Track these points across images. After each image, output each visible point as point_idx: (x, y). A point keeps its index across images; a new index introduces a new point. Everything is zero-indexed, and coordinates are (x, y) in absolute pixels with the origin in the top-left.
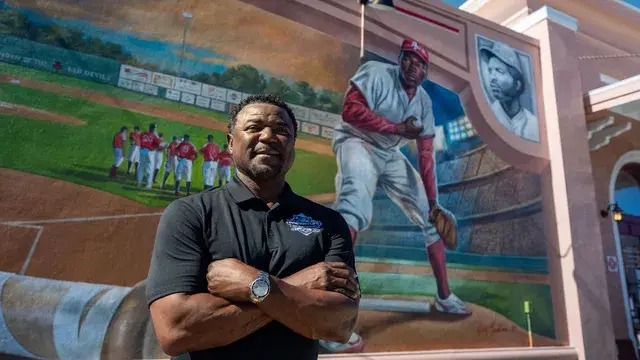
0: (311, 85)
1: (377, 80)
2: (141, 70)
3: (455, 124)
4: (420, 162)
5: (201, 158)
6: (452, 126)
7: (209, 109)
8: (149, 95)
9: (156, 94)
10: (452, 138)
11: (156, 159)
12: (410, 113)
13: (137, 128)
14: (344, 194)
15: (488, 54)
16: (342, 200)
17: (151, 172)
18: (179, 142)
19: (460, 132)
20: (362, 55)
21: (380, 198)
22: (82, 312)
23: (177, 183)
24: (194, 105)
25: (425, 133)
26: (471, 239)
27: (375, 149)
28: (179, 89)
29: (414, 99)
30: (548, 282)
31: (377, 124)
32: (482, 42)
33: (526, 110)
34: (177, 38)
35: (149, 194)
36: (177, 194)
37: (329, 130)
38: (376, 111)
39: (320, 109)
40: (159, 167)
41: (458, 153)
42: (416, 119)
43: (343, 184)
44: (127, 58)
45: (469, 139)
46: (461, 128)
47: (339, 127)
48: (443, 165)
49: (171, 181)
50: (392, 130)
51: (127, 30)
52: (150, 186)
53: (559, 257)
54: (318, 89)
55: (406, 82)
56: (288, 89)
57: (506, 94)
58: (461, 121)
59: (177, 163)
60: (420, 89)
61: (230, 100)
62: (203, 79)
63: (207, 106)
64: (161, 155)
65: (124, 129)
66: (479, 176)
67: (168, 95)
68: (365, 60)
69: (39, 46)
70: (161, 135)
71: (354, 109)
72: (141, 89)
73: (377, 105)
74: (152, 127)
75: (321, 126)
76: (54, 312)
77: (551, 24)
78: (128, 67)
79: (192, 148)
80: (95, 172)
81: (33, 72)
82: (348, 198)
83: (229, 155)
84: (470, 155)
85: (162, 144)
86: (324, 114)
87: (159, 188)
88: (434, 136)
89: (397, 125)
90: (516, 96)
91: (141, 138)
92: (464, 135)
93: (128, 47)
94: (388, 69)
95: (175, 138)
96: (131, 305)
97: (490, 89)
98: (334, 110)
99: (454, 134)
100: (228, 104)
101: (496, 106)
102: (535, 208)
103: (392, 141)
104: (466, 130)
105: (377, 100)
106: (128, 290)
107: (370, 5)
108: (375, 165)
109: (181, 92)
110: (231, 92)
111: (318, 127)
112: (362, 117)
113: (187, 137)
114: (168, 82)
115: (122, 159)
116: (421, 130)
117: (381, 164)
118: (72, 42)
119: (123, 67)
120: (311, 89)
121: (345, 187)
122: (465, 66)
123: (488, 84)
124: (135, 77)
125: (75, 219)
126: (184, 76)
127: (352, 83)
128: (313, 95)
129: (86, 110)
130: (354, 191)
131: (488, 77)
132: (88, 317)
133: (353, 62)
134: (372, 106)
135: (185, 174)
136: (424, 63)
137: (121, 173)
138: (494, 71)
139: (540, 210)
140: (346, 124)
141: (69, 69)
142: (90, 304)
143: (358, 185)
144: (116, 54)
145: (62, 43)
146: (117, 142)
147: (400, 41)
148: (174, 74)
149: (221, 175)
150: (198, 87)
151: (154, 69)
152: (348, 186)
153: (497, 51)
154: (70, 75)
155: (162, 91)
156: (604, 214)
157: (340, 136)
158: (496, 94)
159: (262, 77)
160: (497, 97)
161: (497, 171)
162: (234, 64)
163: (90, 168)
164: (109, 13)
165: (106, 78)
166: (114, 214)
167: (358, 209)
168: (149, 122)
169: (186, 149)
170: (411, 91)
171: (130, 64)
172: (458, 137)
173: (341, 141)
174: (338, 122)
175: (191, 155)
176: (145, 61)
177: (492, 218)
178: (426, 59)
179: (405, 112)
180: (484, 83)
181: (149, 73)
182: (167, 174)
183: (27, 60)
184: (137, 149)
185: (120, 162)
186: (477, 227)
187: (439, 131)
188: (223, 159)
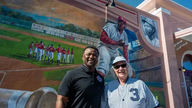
0: (90, 30)
1: (111, 28)
2: (38, 25)
3: (134, 42)
4: (124, 53)
5: (57, 52)
6: (134, 43)
7: (59, 37)
8: (41, 32)
9: (43, 32)
10: (134, 46)
11: (42, 52)
12: (121, 39)
13: (36, 42)
14: (101, 63)
15: (144, 21)
16: (100, 65)
17: (41, 56)
18: (50, 47)
19: (136, 44)
20: (106, 21)
22: (17, 99)
23: (49, 59)
24: (55, 36)
25: (125, 45)
26: (140, 77)
27: (110, 49)
28: (50, 30)
29: (122, 35)
30: (163, 90)
31: (111, 42)
32: (142, 18)
33: (155, 38)
34: (50, 15)
35: (40, 63)
36: (48, 63)
37: (96, 43)
38: (110, 38)
39: (93, 37)
40: (43, 54)
41: (135, 51)
42: (123, 40)
43: (100, 60)
44: (34, 21)
45: (138, 47)
46: (136, 43)
47: (99, 43)
48: (131, 54)
49: (47, 59)
50: (115, 43)
51: (34, 13)
52: (40, 60)
53: (166, 82)
54: (93, 31)
55: (119, 29)
56: (84, 31)
57: (150, 33)
58: (136, 41)
59: (49, 53)
60: (124, 31)
61: (66, 34)
62: (57, 28)
63: (59, 36)
64: (44, 51)
65: (33, 42)
66: (142, 58)
67: (46, 33)
68: (107, 22)
69: (7, 17)
70: (44, 45)
71: (103, 38)
72: (38, 30)
73: (111, 36)
74: (41, 42)
75: (93, 42)
76: (8, 100)
77: (163, 13)
78: (35, 24)
79: (54, 48)
80: (23, 56)
81: (5, 25)
82: (102, 64)
83: (65, 51)
84: (139, 51)
85: (45, 47)
86: (94, 38)
87: (43, 61)
88: (128, 45)
89: (117, 42)
90: (153, 33)
91: (38, 45)
92: (137, 45)
93: (34, 18)
94: (114, 25)
95: (48, 46)
96: (33, 97)
97: (145, 32)
98: (98, 38)
99: (134, 45)
100: (65, 35)
101: (147, 37)
102: (159, 67)
103: (115, 47)
104: (138, 44)
105: (111, 34)
106: (32, 92)
107: (108, 6)
108: (110, 54)
109: (51, 32)
110: (66, 32)
111: (92, 43)
112: (106, 40)
113: (52, 45)
114: (47, 29)
115: (32, 52)
116: (124, 44)
117: (112, 54)
118: (17, 16)
119: (33, 24)
120: (91, 31)
121: (101, 61)
122: (137, 24)
123: (144, 30)
124: (36, 27)
125: (16, 70)
126: (52, 27)
127: (103, 29)
128: (91, 33)
129: (21, 37)
130: (104, 62)
131: (144, 28)
132: (19, 101)
134: (109, 36)
135: (51, 57)
136: (125, 24)
137: (31, 56)
138: (146, 26)
139: (161, 68)
140: (101, 42)
141: (16, 24)
142: (20, 97)
143: (105, 60)
144: (31, 20)
145: (14, 16)
146: (30, 47)
147: (118, 17)
148: (49, 26)
149: (62, 57)
150: (56, 30)
151: (42, 24)
152: (102, 60)
153: (147, 20)
154: (16, 26)
155: (45, 31)
156: (180, 69)
157: (99, 45)
158: (147, 33)
159: (76, 27)
160: (147, 34)
161: (147, 56)
163: (22, 54)
164: (29, 8)
165: (27, 27)
166: (29, 69)
167: (105, 67)
168: (41, 41)
169: (52, 49)
170: (121, 32)
171: (35, 23)
172: (135, 46)
173: (100, 47)
174: (99, 41)
175: (53, 51)
176: (40, 22)
177: (146, 71)
178: (126, 22)
179: (119, 38)
180: (143, 30)
181: (41, 26)
182: (46, 57)
183: (3, 21)
184: (37, 48)
185: (31, 53)
186: (141, 73)
187: (130, 44)
188: (63, 52)
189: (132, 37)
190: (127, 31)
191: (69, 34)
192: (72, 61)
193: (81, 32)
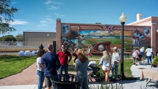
1: (135, 34)
4: (139, 40)
21: (135, 43)
38: (135, 37)
41: (142, 38)
42: (138, 37)
43: (133, 42)
46: (142, 36)
48: (141, 40)
54: (131, 36)
55: (137, 34)
86: (131, 38)
90: (148, 32)
101: (146, 34)
103: (136, 39)
108: (135, 41)
118: (118, 36)
127: (133, 35)
131: (145, 31)
133: (133, 33)
136: (139, 32)
141: (118, 38)
162: (126, 36)
167: (134, 44)
174: (132, 38)
177: (144, 43)
187: (140, 37)
188: (126, 42)
189: (141, 35)
190: (140, 34)
191: (126, 38)
192: (127, 43)
193: (129, 37)
